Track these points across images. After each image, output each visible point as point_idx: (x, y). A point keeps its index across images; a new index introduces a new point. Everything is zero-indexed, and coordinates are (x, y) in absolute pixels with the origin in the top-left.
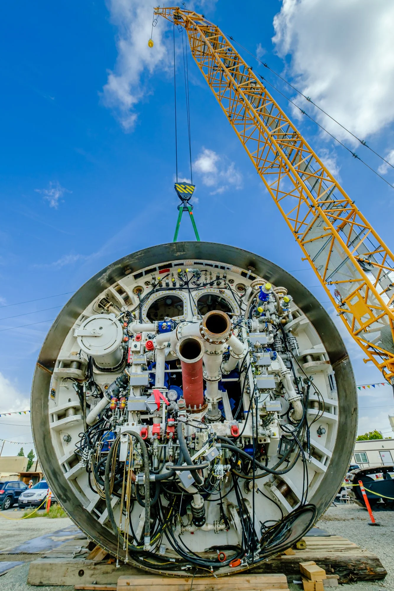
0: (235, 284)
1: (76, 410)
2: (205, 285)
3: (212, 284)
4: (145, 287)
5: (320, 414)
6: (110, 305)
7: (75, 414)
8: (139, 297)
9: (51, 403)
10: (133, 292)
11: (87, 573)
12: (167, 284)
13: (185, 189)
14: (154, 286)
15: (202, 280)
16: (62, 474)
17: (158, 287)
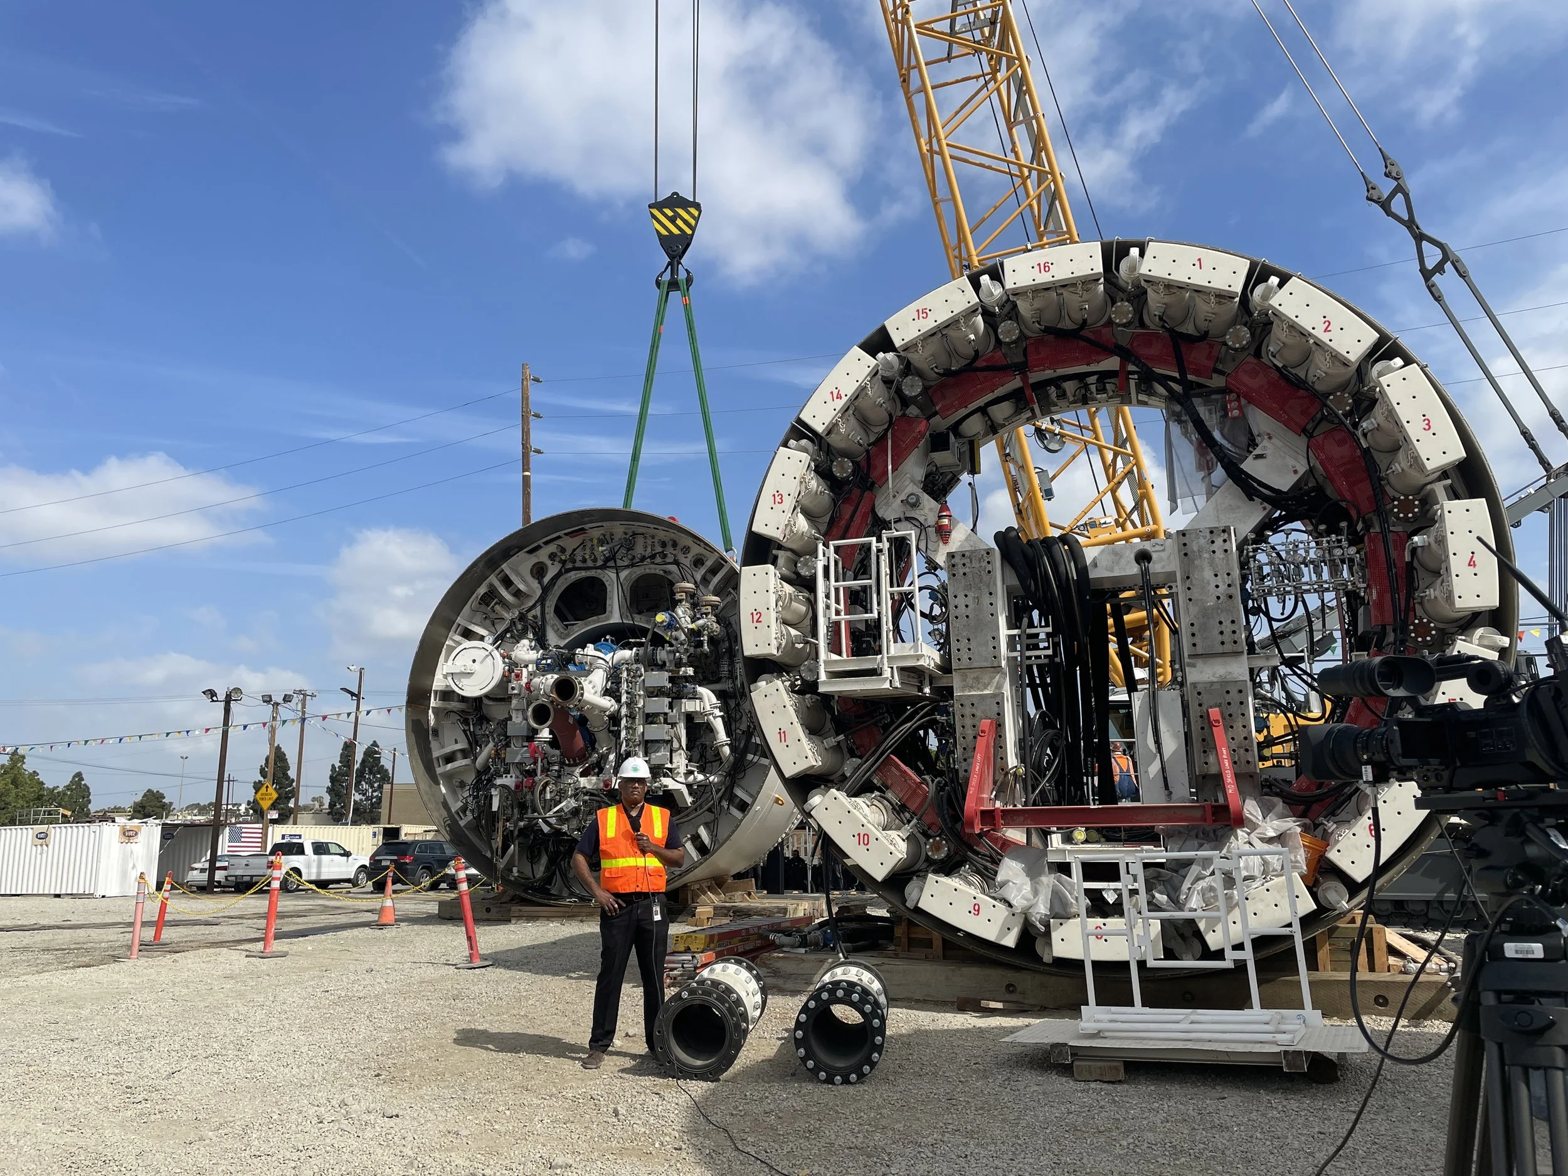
0: (690, 556)
1: (465, 753)
2: (643, 559)
3: (653, 557)
4: (549, 563)
5: (755, 760)
6: (495, 604)
7: (465, 757)
8: (539, 583)
9: (434, 744)
10: (532, 573)
11: (493, 910)
12: (584, 561)
13: (672, 220)
14: (563, 562)
15: (639, 550)
16: (457, 822)
17: (569, 566)
